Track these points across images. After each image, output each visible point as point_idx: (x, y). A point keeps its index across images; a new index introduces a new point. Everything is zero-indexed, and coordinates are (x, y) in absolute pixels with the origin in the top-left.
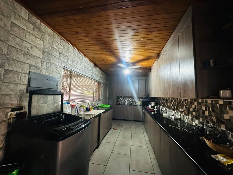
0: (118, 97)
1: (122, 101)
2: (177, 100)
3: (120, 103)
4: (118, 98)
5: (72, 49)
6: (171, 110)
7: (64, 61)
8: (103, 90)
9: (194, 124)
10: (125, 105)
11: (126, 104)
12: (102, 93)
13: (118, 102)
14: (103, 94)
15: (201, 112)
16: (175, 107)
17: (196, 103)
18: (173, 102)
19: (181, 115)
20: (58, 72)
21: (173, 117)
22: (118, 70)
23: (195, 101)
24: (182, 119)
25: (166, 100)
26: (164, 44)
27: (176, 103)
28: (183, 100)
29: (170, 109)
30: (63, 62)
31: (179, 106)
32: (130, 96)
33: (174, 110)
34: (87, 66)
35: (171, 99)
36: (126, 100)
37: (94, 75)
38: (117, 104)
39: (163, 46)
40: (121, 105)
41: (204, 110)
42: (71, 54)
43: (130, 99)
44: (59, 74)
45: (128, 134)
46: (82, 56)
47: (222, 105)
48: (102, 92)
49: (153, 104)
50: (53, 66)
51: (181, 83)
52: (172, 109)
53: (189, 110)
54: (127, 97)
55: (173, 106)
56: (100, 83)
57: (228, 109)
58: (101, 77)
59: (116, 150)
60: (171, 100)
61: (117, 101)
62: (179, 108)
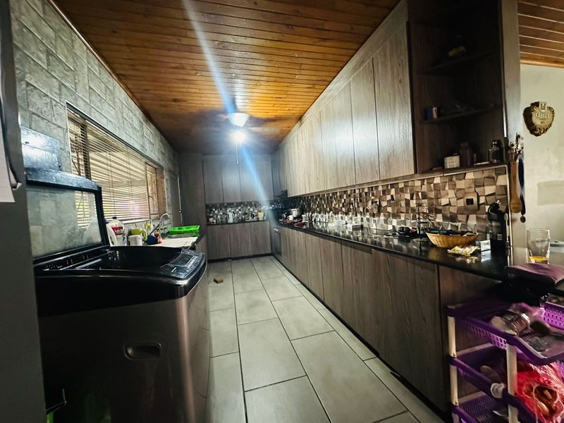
0: (207, 206)
1: (219, 217)
2: (355, 192)
3: (215, 221)
4: (209, 208)
5: (83, 49)
6: (340, 215)
7: (65, 86)
8: (169, 189)
9: (390, 228)
10: (227, 223)
11: (231, 220)
12: (168, 195)
13: (208, 221)
14: (172, 199)
15: (403, 203)
16: (351, 207)
17: (393, 192)
18: (345, 198)
19: (362, 219)
20: (54, 121)
21: (350, 226)
22: (217, 132)
23: (391, 188)
24: (365, 225)
25: (327, 197)
26: (334, 74)
27: (352, 199)
28: (366, 190)
29: (338, 214)
30: (64, 89)
31: (358, 203)
32: (239, 201)
33: (347, 214)
34: (127, 115)
35: (338, 194)
36: (230, 211)
37: (148, 146)
38: (209, 224)
39: (329, 79)
40: (217, 224)
41: (409, 198)
42: (83, 67)
43: (237, 210)
44: (59, 127)
45: (253, 282)
46: (111, 79)
47: (438, 184)
48: (170, 195)
49: (295, 212)
50: (36, 96)
51: (380, 152)
52: (343, 213)
53: (380, 206)
54: (231, 205)
55: (343, 207)
56: (162, 168)
57: (447, 188)
58: (162, 152)
59: (243, 318)
60: (340, 196)
61: (208, 218)
62: (358, 207)
